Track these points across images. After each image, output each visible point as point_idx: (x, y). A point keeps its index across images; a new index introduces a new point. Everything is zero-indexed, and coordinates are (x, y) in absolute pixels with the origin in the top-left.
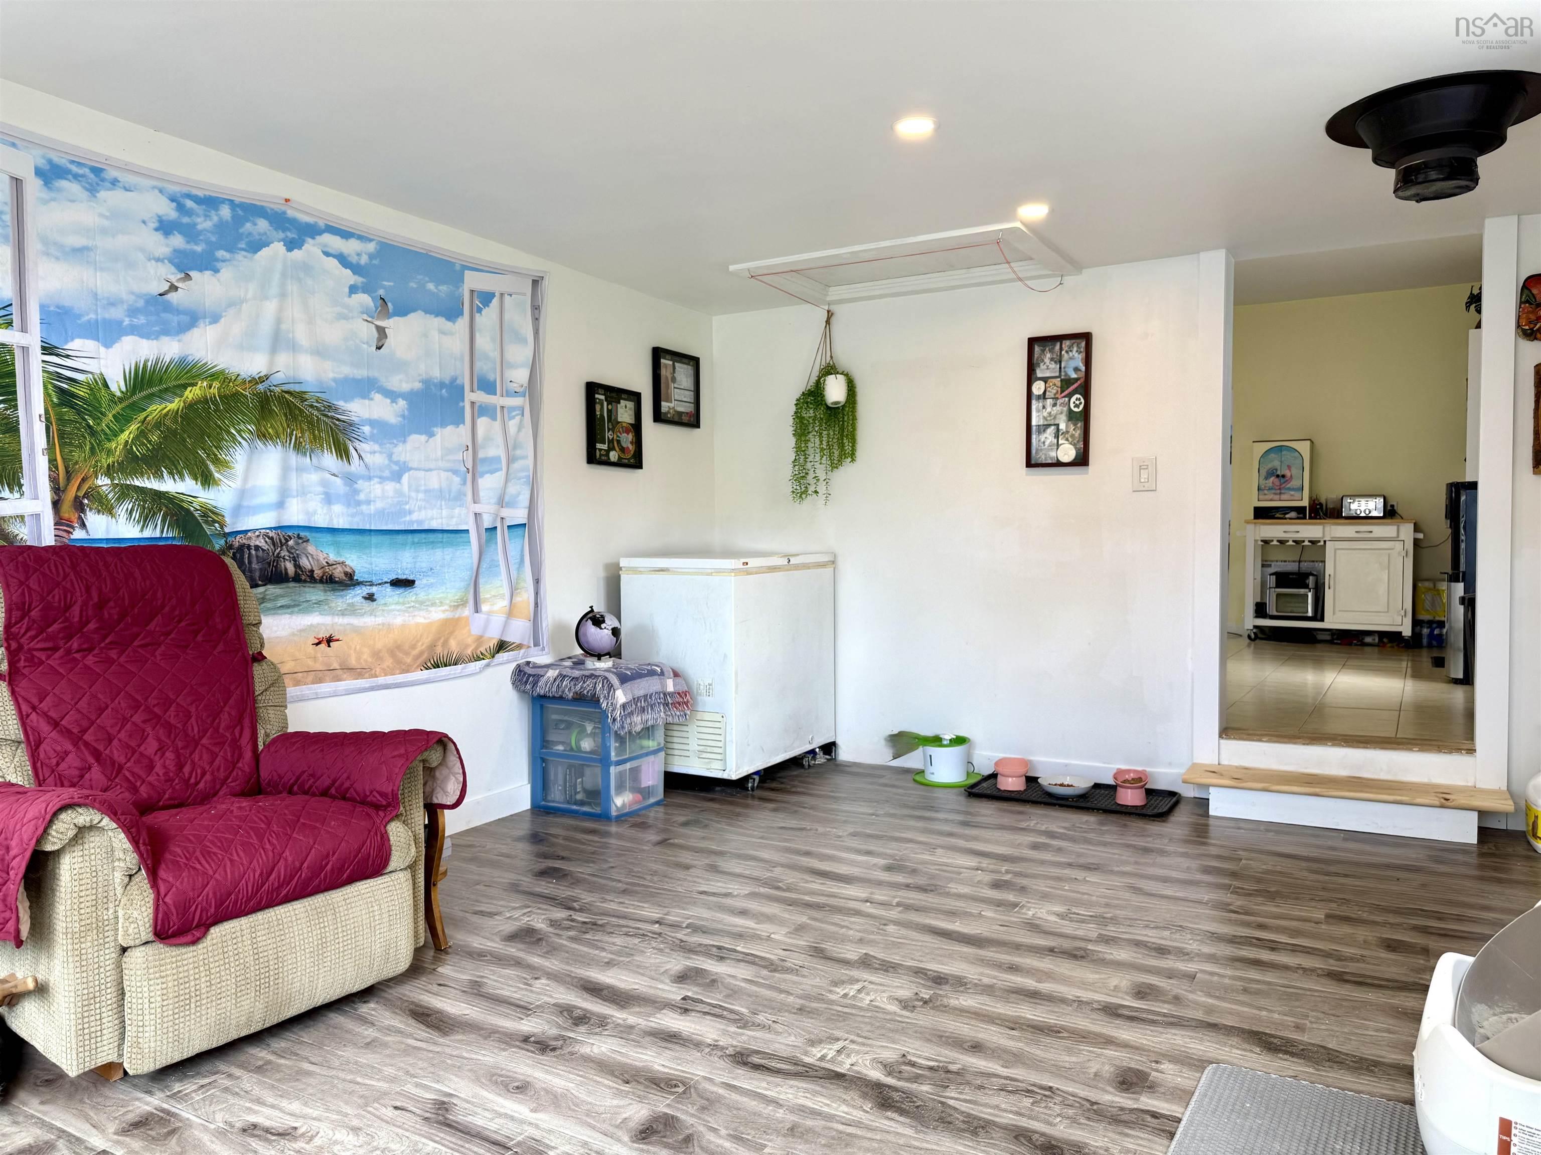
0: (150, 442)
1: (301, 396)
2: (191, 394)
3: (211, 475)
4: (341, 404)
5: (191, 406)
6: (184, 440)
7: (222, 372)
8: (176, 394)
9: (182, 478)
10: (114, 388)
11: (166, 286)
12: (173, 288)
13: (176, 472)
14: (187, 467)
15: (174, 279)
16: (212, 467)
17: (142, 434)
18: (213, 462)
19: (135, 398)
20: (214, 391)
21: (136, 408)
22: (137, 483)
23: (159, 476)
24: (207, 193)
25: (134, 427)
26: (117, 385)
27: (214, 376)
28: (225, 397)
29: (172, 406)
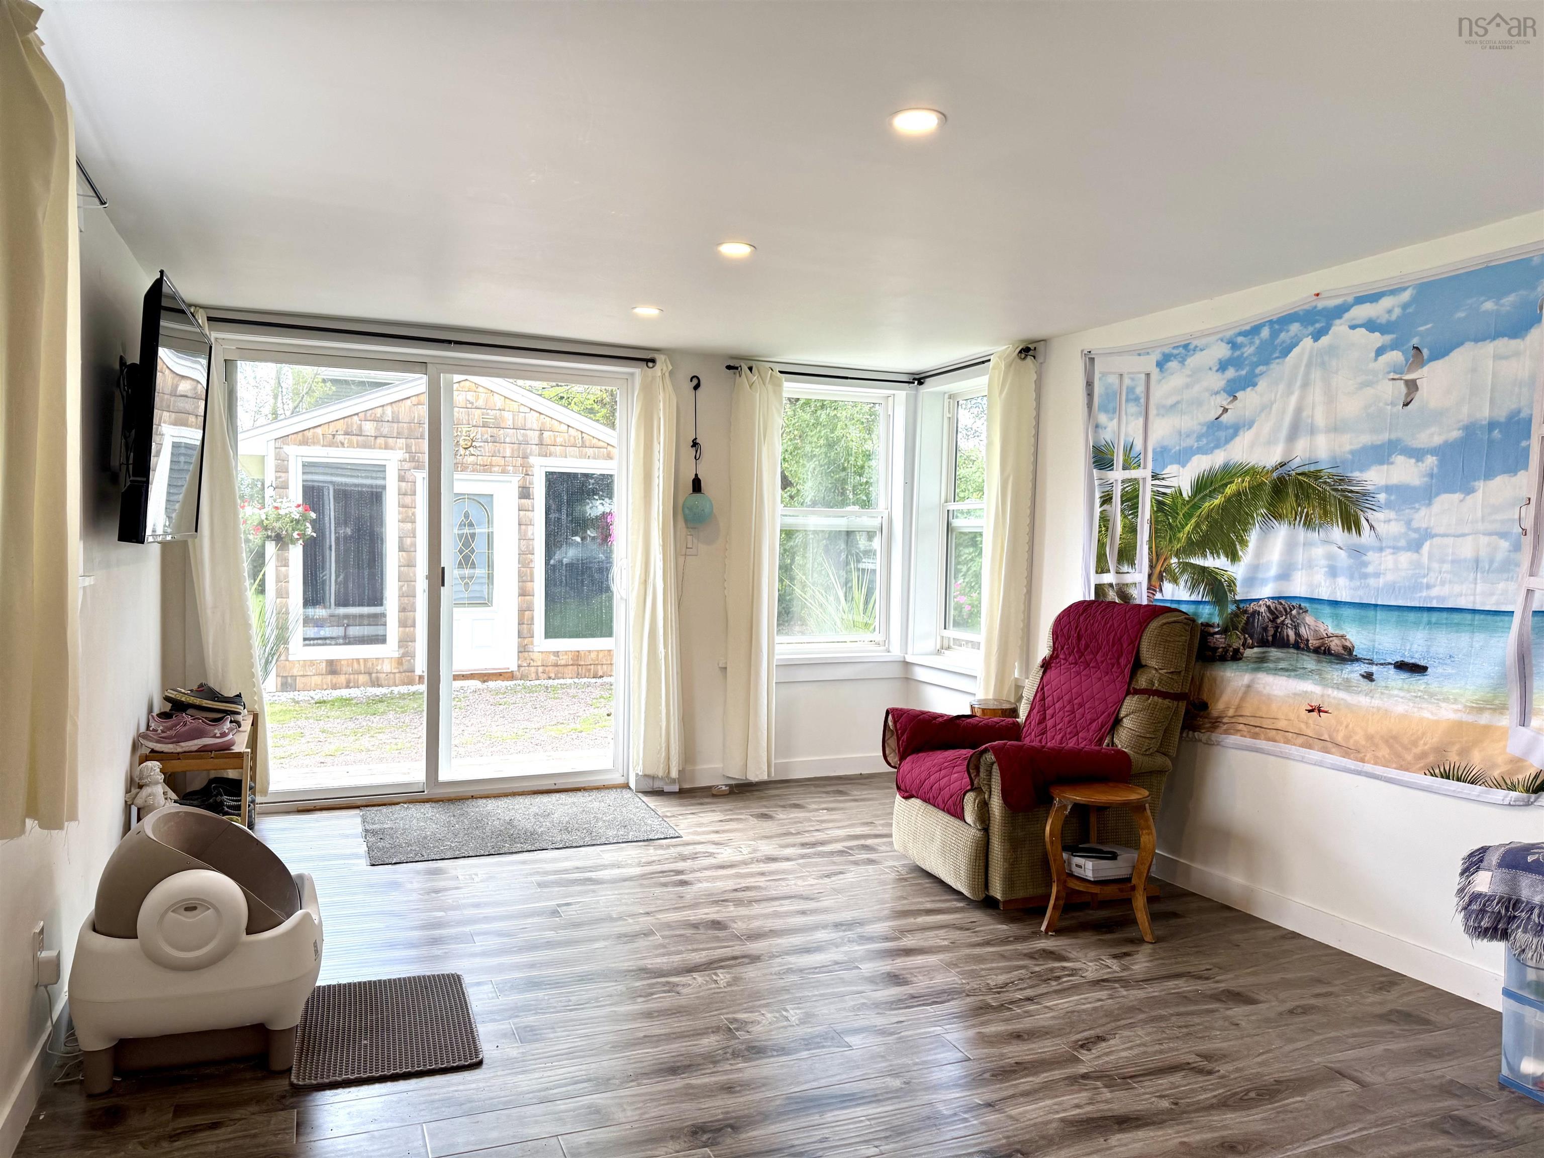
0: (1201, 530)
1: (1316, 475)
2: (1230, 490)
3: (1237, 553)
4: (1356, 475)
5: (1228, 500)
6: (1222, 526)
7: (1253, 468)
8: (1219, 492)
9: (1219, 557)
10: (1185, 495)
11: (1220, 410)
12: (1225, 410)
13: (1215, 552)
14: (1222, 548)
15: (1225, 403)
16: (1238, 547)
17: (1198, 525)
18: (1240, 543)
19: (1196, 500)
20: (1246, 484)
21: (1196, 507)
22: (1192, 561)
23: (1204, 556)
24: (1253, 324)
25: (1193, 521)
26: (1187, 492)
27: (1246, 473)
28: (1253, 488)
29: (1217, 502)
